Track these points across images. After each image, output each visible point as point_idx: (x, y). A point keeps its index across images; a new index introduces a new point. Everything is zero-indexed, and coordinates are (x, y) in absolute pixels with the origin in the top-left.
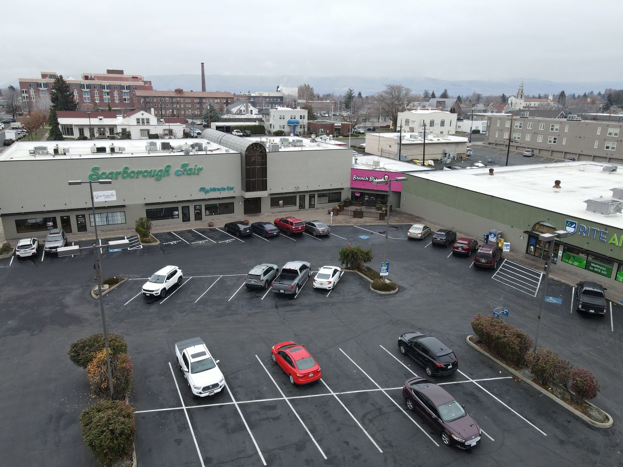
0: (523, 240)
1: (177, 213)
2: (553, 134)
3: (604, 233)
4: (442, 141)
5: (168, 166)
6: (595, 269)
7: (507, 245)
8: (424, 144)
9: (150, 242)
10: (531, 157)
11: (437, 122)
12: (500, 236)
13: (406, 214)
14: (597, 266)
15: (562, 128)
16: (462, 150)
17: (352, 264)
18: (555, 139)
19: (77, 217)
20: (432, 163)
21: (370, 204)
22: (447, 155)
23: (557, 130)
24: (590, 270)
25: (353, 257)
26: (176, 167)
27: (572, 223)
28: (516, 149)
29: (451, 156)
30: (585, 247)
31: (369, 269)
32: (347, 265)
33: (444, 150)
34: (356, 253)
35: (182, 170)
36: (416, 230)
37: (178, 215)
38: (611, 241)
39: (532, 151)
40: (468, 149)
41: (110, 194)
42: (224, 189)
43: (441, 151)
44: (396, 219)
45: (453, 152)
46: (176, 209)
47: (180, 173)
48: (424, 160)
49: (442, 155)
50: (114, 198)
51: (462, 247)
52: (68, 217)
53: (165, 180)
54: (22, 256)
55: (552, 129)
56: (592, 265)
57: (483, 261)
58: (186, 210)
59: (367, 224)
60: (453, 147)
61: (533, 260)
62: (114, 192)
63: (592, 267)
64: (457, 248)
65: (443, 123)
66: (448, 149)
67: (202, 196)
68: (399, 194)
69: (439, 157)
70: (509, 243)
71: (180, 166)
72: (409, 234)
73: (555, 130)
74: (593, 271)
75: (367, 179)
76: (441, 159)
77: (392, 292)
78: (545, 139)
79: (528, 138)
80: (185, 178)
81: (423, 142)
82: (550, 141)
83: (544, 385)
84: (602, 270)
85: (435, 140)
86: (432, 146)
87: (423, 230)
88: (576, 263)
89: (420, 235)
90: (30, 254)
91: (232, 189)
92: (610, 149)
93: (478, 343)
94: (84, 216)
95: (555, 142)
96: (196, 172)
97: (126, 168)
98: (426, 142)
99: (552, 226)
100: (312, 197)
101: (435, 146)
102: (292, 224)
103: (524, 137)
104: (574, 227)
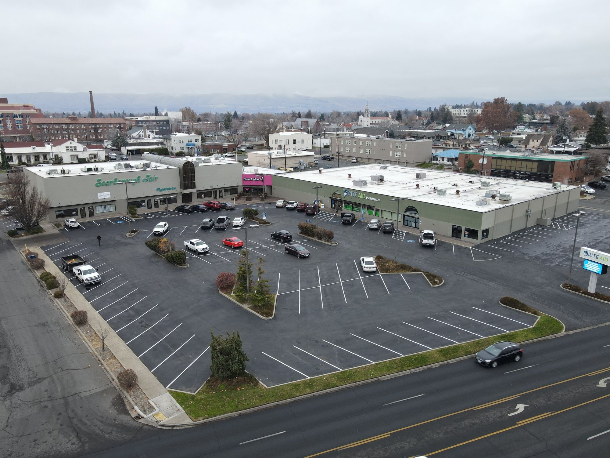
0: (329, 201)
1: (144, 204)
2: (368, 148)
3: (356, 193)
4: (298, 155)
5: (139, 177)
6: (356, 210)
7: (323, 205)
8: (285, 158)
9: (138, 218)
10: (356, 163)
11: (298, 141)
12: (319, 201)
13: (276, 197)
14: (356, 208)
15: (372, 144)
16: (311, 160)
17: (249, 217)
18: (369, 151)
19: (89, 208)
20: (292, 169)
21: (255, 194)
22: (302, 164)
23: (370, 145)
24: (354, 211)
25: (249, 213)
26: (143, 177)
27: (346, 191)
28: (349, 158)
29: (304, 164)
30: (351, 200)
31: (257, 218)
32: (247, 218)
33: (299, 161)
34: (251, 211)
35: (146, 179)
36: (280, 203)
37: (145, 205)
38: (359, 196)
39: (357, 159)
40: (315, 159)
41: (107, 194)
42: (170, 189)
43: (298, 162)
44: (270, 200)
45: (305, 162)
46: (144, 201)
47: (146, 180)
48: (286, 168)
49: (298, 164)
50: (109, 196)
51: (301, 207)
52: (84, 208)
53: (136, 185)
54: (73, 227)
55: (367, 145)
56: (354, 208)
57: (310, 211)
58: (149, 202)
59: (254, 203)
60: (305, 158)
61: (333, 210)
62: (109, 193)
63: (355, 209)
64: (299, 208)
65: (302, 141)
66: (302, 160)
67: (158, 193)
68: (270, 187)
69: (296, 166)
70: (323, 204)
71: (146, 176)
72: (276, 204)
73: (369, 145)
74: (355, 211)
75: (252, 179)
76: (298, 167)
77: (268, 224)
78: (364, 151)
79: (355, 151)
80: (148, 183)
81: (284, 156)
82: (367, 153)
83: (321, 240)
84: (357, 210)
85: (293, 155)
86: (292, 158)
87: (283, 202)
88: (349, 209)
89: (282, 205)
90: (77, 226)
91: (175, 188)
92: (398, 156)
93: (301, 233)
94: (92, 207)
95: (369, 153)
96: (154, 179)
97: (116, 179)
98: (286, 156)
99: (339, 194)
100: (221, 192)
101: (294, 159)
102: (214, 204)
103: (352, 150)
104: (346, 192)
